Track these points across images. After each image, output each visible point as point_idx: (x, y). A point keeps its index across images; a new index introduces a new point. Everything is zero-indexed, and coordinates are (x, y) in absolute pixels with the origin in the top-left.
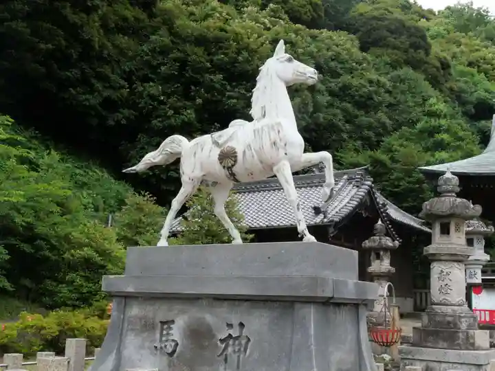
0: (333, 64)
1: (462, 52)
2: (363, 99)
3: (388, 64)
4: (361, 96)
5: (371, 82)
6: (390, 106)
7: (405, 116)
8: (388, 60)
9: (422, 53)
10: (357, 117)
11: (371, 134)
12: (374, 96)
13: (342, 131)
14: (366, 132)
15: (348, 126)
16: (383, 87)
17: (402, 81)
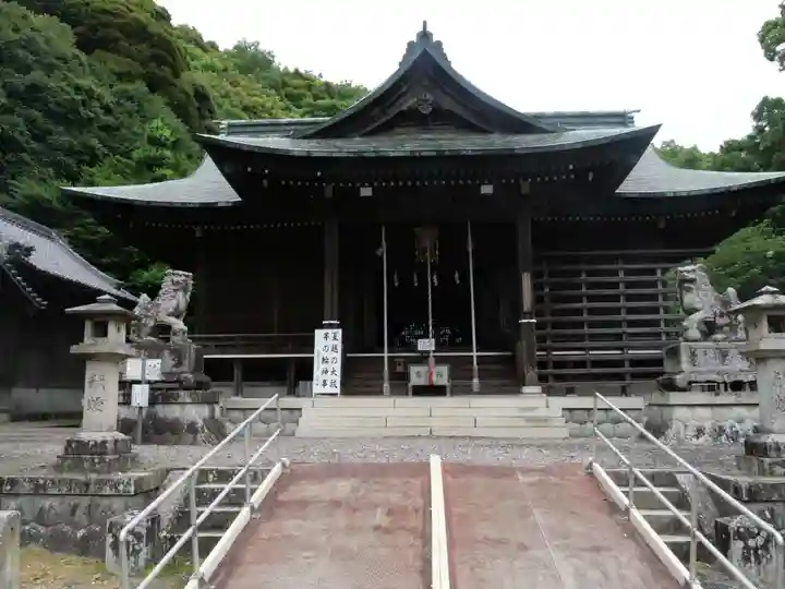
0: (21, 53)
1: (237, 94)
2: (63, 110)
3: (115, 74)
4: (58, 104)
5: (78, 89)
6: (106, 128)
7: (127, 145)
8: (117, 69)
9: (167, 71)
10: (50, 133)
11: (70, 161)
12: (81, 109)
13: (24, 150)
14: (62, 157)
15: (34, 145)
16: (98, 100)
17: (130, 98)
